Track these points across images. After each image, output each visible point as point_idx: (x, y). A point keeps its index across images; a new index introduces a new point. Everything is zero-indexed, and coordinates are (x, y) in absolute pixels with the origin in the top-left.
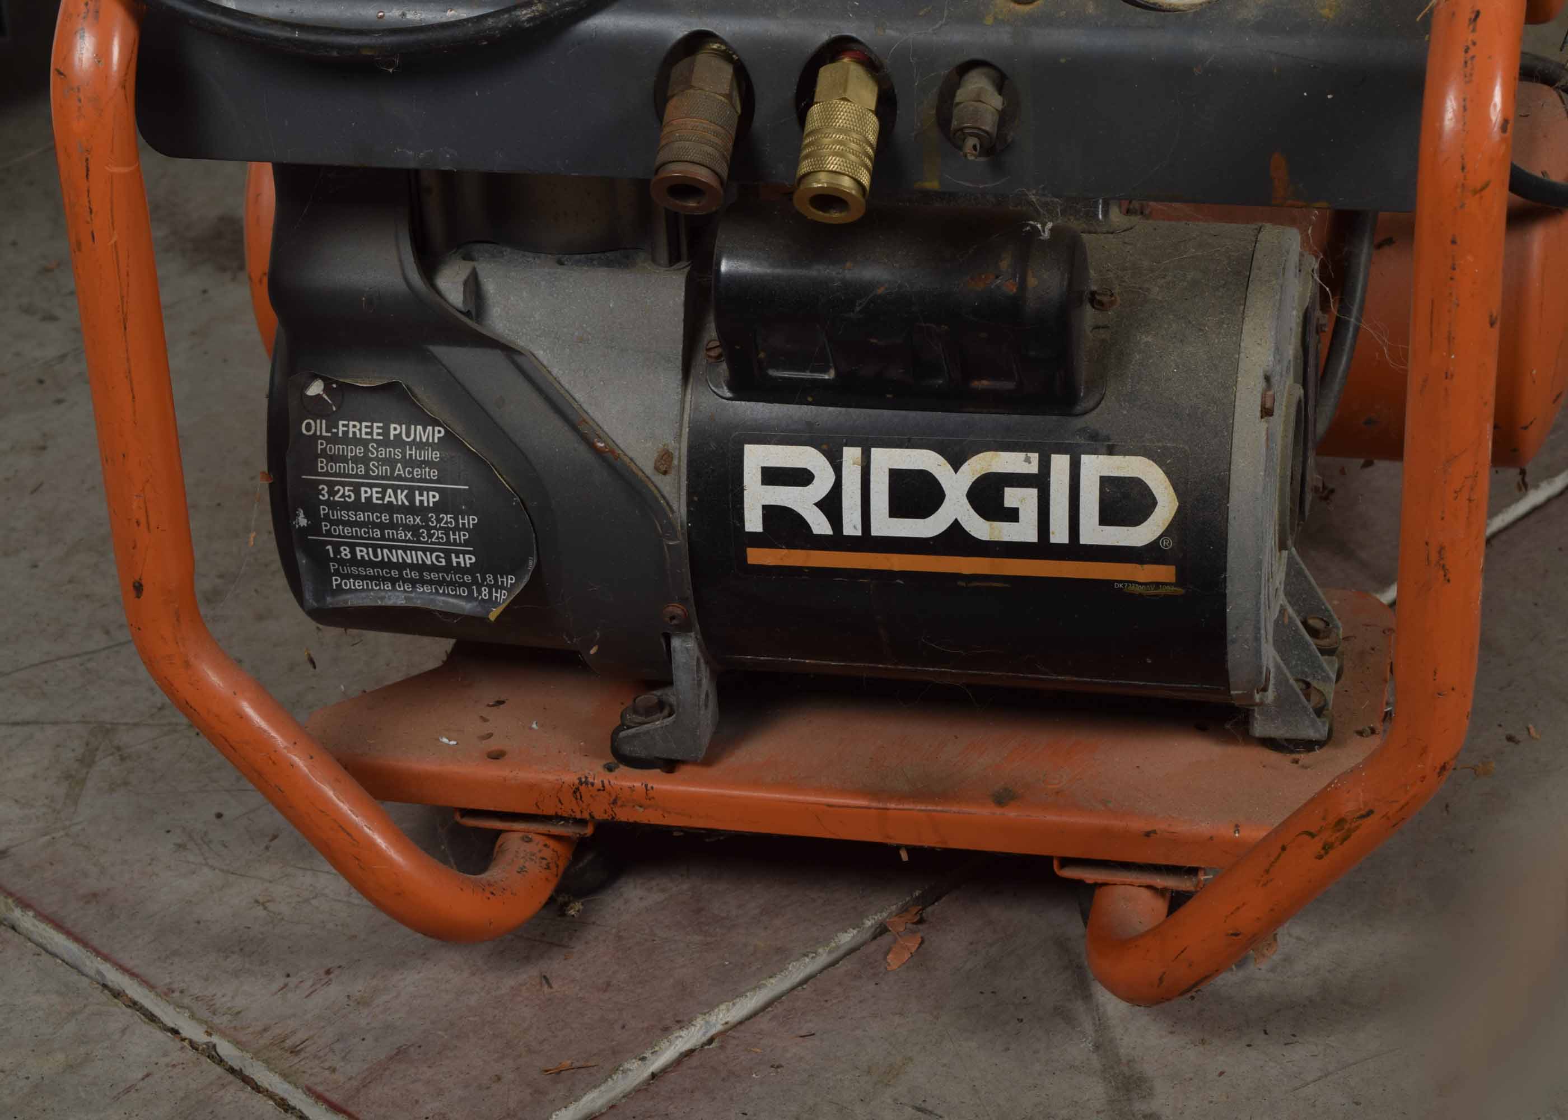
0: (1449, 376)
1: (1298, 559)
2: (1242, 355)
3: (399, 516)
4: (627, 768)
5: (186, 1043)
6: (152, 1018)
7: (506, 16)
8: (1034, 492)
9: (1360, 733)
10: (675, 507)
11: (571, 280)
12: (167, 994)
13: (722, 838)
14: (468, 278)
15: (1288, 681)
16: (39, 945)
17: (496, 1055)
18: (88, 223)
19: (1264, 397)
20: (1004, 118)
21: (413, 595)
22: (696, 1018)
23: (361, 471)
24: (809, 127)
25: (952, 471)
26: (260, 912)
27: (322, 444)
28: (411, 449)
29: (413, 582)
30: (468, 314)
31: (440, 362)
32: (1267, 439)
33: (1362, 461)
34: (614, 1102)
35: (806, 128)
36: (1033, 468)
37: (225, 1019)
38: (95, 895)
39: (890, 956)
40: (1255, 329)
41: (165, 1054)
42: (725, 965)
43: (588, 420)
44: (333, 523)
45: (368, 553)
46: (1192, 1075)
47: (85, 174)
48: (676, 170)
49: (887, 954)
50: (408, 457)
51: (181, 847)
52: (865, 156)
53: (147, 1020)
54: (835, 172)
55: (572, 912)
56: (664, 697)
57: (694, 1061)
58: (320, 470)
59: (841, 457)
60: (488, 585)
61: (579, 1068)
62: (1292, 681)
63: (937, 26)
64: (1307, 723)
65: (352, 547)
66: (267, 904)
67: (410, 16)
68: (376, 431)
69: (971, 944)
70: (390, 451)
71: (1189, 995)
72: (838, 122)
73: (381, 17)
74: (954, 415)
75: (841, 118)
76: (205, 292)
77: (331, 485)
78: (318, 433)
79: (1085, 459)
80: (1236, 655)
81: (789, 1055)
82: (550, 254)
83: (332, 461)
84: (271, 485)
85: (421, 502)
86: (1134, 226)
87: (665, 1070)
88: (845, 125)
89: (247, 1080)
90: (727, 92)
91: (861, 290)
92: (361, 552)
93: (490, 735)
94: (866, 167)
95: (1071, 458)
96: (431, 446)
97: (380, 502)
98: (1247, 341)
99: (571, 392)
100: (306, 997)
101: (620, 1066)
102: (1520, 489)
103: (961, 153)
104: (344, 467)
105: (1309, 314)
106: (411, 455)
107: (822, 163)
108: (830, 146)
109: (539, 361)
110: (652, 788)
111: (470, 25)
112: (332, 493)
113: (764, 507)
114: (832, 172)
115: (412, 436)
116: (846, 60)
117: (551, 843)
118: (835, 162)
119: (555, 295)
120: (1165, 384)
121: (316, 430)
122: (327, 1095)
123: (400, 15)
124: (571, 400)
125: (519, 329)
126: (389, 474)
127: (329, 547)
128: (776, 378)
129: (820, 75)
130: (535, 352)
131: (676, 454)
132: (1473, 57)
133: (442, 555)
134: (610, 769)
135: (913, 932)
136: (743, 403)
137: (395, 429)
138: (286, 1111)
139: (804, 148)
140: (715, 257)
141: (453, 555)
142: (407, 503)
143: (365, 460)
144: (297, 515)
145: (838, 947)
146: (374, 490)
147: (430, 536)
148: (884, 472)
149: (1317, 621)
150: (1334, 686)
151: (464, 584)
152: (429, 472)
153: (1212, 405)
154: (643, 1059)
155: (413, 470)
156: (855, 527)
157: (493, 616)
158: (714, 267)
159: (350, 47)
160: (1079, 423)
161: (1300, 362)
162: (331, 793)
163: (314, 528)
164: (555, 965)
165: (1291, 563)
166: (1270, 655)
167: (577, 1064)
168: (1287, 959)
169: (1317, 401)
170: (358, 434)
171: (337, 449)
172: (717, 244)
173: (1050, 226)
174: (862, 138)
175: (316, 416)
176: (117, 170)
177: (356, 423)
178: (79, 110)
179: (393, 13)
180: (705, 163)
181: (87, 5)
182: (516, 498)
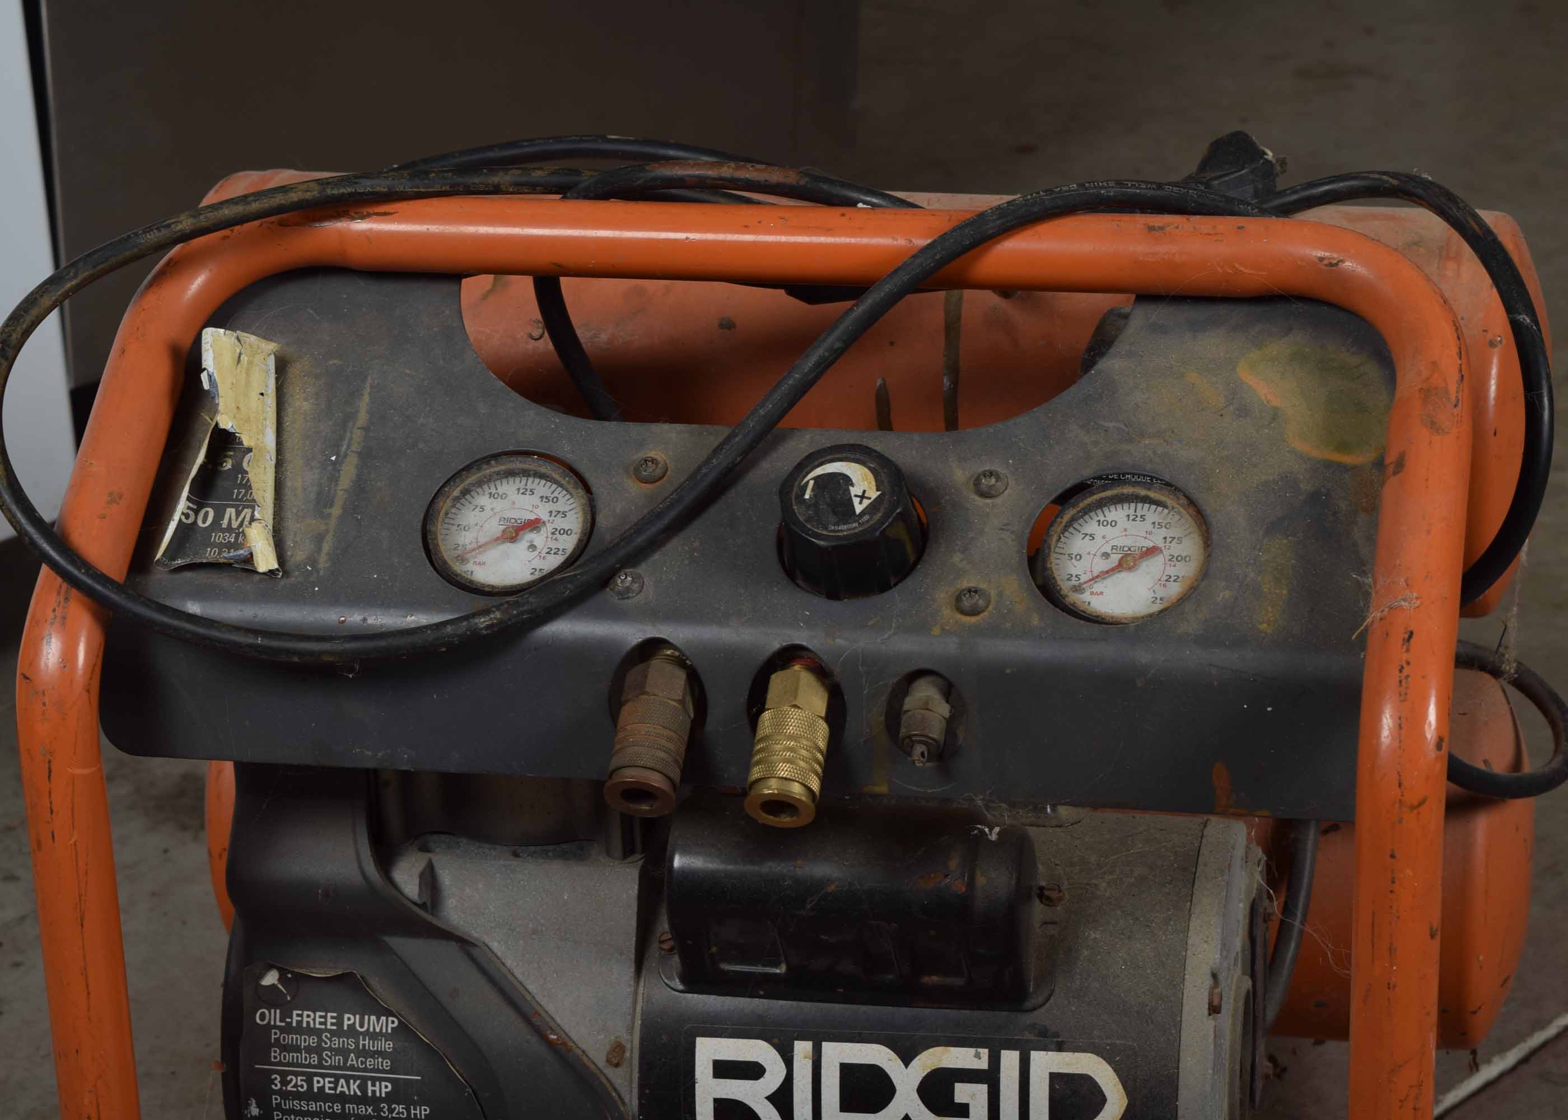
0: (1391, 986)
2: (1189, 952)
3: (351, 1106)
7: (465, 623)
8: (983, 1088)
10: (627, 1100)
11: (526, 872)
14: (425, 869)
18: (49, 823)
19: (1211, 995)
20: (951, 722)
23: (314, 1061)
24: (761, 733)
25: (903, 1065)
27: (276, 1034)
28: (364, 1040)
30: (423, 906)
31: (394, 953)
32: (1215, 1037)
33: (1312, 1040)
35: (757, 735)
36: (983, 1064)
40: (1201, 927)
43: (541, 1012)
44: (285, 1112)
47: (47, 776)
48: (630, 775)
50: (361, 1047)
52: (815, 763)
54: (786, 779)
58: (273, 1060)
59: (792, 1051)
63: (887, 636)
67: (371, 621)
68: (329, 1021)
70: (344, 1041)
72: (789, 729)
73: (343, 622)
74: (905, 1010)
75: (791, 725)
76: (166, 851)
77: (283, 1075)
78: (272, 1023)
79: (1036, 1056)
82: (506, 845)
83: (285, 1051)
84: (224, 1073)
85: (374, 1092)
86: (1083, 819)
88: (796, 732)
90: (681, 698)
94: (818, 776)
95: (1021, 1054)
96: (384, 1036)
97: (333, 1092)
98: (1194, 939)
99: (525, 983)
102: (1471, 1069)
103: (910, 759)
104: (297, 1057)
105: (1256, 907)
106: (364, 1045)
107: (772, 770)
108: (781, 753)
109: (493, 952)
111: (429, 632)
112: (285, 1083)
113: (716, 1100)
114: (782, 778)
115: (366, 1026)
116: (797, 667)
118: (785, 769)
119: (510, 887)
120: (1113, 981)
121: (270, 1019)
123: (360, 620)
124: (524, 992)
125: (474, 921)
126: (342, 1064)
128: (729, 971)
129: (771, 682)
130: (490, 944)
131: (628, 1046)
132: (1407, 677)
136: (695, 995)
137: (349, 1019)
139: (756, 754)
140: (668, 853)
142: (359, 1093)
143: (318, 1050)
144: (250, 1105)
146: (327, 1080)
148: (835, 1066)
152: (382, 1062)
153: (1160, 1002)
155: (366, 1061)
158: (667, 864)
159: (311, 653)
160: (1029, 1018)
161: (1248, 953)
163: (266, 1117)
169: (1266, 989)
170: (312, 1022)
171: (291, 1039)
172: (671, 840)
173: (997, 829)
174: (813, 745)
175: (271, 1005)
176: (78, 771)
177: (310, 1013)
178: (43, 713)
179: (354, 617)
180: (658, 767)
181: (54, 610)
182: (469, 1089)
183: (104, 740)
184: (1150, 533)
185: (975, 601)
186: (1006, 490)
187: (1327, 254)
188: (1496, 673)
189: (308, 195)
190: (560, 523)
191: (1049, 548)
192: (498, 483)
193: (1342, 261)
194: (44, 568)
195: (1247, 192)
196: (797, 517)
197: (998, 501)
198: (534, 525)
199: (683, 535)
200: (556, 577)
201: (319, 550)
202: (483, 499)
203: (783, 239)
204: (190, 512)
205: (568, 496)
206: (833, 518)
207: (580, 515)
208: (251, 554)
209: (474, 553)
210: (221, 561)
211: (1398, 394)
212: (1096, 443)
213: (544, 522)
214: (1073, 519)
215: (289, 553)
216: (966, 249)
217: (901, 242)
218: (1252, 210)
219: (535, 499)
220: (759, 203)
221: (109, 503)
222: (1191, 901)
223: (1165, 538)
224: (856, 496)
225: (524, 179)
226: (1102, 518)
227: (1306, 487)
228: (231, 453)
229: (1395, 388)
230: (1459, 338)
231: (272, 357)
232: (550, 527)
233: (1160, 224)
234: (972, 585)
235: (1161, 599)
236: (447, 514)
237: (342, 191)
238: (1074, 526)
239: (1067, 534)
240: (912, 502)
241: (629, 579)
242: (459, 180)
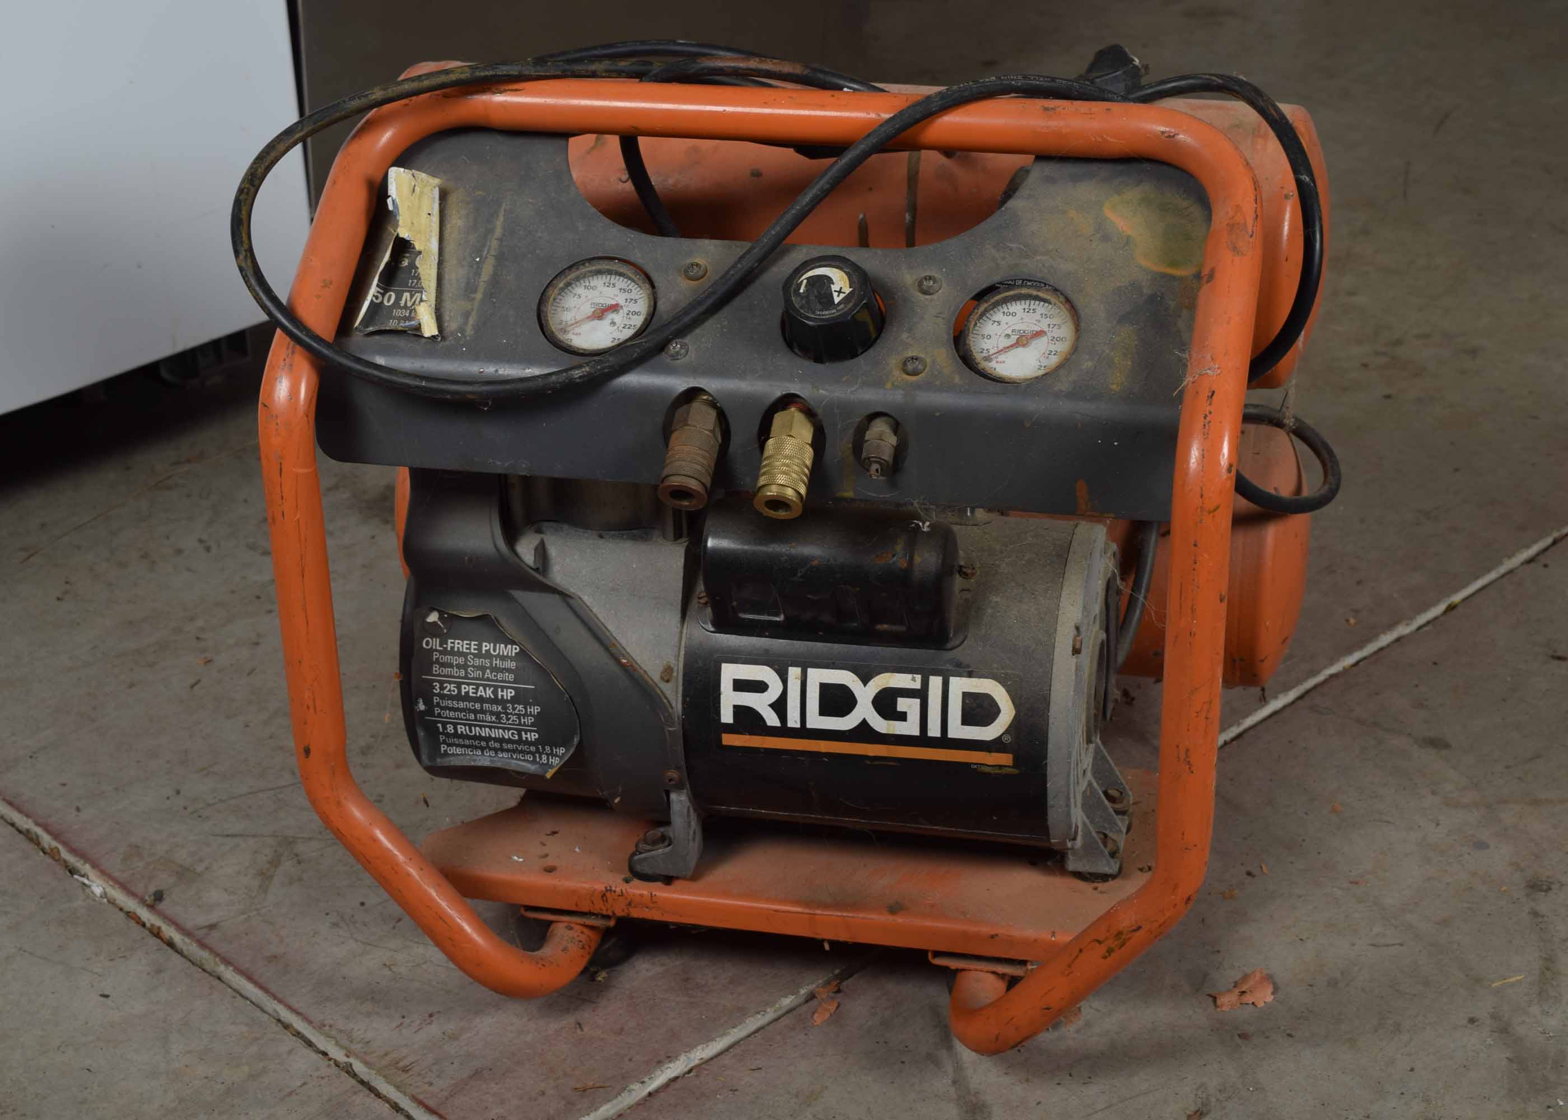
0: (1192, 634)
1: (1102, 748)
2: (1060, 612)
3: (487, 705)
4: (638, 881)
5: (332, 1063)
6: (309, 1044)
7: (564, 374)
8: (918, 701)
9: (1141, 870)
10: (674, 705)
11: (608, 549)
12: (320, 1027)
13: (702, 931)
14: (538, 545)
15: (1090, 833)
16: (235, 990)
17: (543, 1077)
18: (280, 506)
19: (1074, 641)
20: (900, 451)
21: (495, 759)
22: (680, 1055)
23: (462, 674)
24: (766, 454)
25: (862, 685)
26: (386, 972)
27: (436, 655)
28: (496, 660)
29: (496, 750)
30: (537, 570)
31: (517, 602)
32: (1076, 670)
33: (1154, 680)
34: (622, 1112)
35: (764, 455)
36: (917, 685)
37: (359, 1046)
38: (275, 957)
39: (816, 1015)
41: (318, 1069)
42: (701, 1019)
43: (616, 644)
44: (442, 708)
45: (465, 730)
46: (1019, 1104)
47: (279, 473)
48: (676, 481)
49: (813, 1013)
50: (494, 666)
51: (335, 925)
52: (803, 475)
53: (306, 1045)
54: (782, 485)
55: (600, 979)
56: (666, 833)
57: (677, 1085)
58: (434, 673)
59: (787, 674)
60: (546, 754)
61: (598, 1087)
62: (1094, 834)
63: (854, 389)
64: (1104, 862)
65: (455, 725)
66: (392, 967)
67: (501, 372)
68: (473, 647)
69: (873, 1008)
70: (482, 661)
71: (1016, 1049)
72: (785, 451)
73: (482, 372)
74: (864, 647)
75: (787, 449)
76: (373, 537)
77: (441, 683)
78: (434, 647)
79: (952, 679)
80: (1054, 816)
81: (743, 1083)
82: (595, 530)
83: (442, 667)
84: (401, 682)
85: (502, 696)
86: (992, 520)
87: (657, 1091)
88: (790, 453)
89: (372, 1089)
90: (712, 429)
91: (805, 561)
92: (461, 729)
93: (546, 855)
94: (805, 484)
95: (943, 679)
96: (510, 658)
97: (474, 695)
98: (1064, 603)
99: (605, 625)
100: (416, 1032)
101: (626, 1087)
102: (1260, 700)
103: (869, 474)
104: (451, 671)
105: (1111, 583)
106: (496, 664)
107: (773, 479)
108: (780, 468)
109: (584, 603)
110: (655, 895)
111: (540, 380)
112: (442, 688)
113: (735, 707)
114: (780, 485)
115: (497, 651)
116: (793, 409)
117: (586, 931)
118: (782, 478)
119: (597, 558)
120: (1008, 630)
121: (432, 645)
122: (426, 1101)
123: (494, 371)
124: (605, 630)
125: (572, 581)
126: (481, 677)
127: (440, 725)
128: (744, 619)
129: (774, 419)
130: (582, 597)
131: (675, 669)
132: (1210, 422)
133: (516, 732)
134: (627, 881)
135: (833, 998)
136: (722, 635)
137: (486, 646)
138: (397, 1111)
139: (762, 468)
140: (704, 537)
141: (523, 733)
142: (492, 697)
143: (465, 667)
144: (419, 703)
145: (781, 1008)
146: (471, 687)
147: (508, 719)
148: (816, 685)
149: (1115, 792)
150: (1124, 836)
151: (530, 753)
152: (508, 676)
153: (1039, 645)
154: (643, 1082)
155: (497, 675)
156: (796, 722)
157: (549, 775)
158: (703, 543)
159: (459, 393)
160: (950, 655)
161: (1104, 615)
162: (434, 894)
163: (430, 711)
164: (586, 1015)
165: (1097, 751)
166: (1078, 816)
167: (598, 1085)
168: (1088, 1024)
169: (1118, 641)
170: (461, 648)
171: (447, 659)
172: (706, 528)
173: (928, 523)
174: (801, 463)
175: (433, 636)
176: (300, 471)
177: (460, 641)
178: (277, 430)
179: (490, 370)
180: (696, 476)
181: (284, 360)
182: (567, 696)
183: (319, 451)
184: (1039, 321)
185: (915, 366)
186: (940, 289)
187: (1167, 129)
188: (1279, 424)
189: (463, 76)
190: (634, 307)
191: (969, 329)
192: (590, 278)
193: (1178, 134)
194: (278, 331)
195: (1120, 87)
196: (794, 305)
197: (935, 297)
198: (615, 308)
199: (716, 316)
200: (629, 344)
201: (466, 323)
202: (579, 290)
203: (791, 112)
204: (379, 295)
205: (638, 289)
206: (819, 306)
207: (647, 301)
208: (420, 324)
209: (572, 327)
210: (400, 328)
211: (1212, 228)
212: (1003, 259)
213: (622, 307)
214: (986, 311)
215: (446, 324)
216: (917, 121)
217: (873, 116)
218: (1117, 97)
219: (615, 291)
220: (777, 87)
221: (322, 287)
222: (1063, 577)
223: (1049, 325)
224: (835, 291)
225: (613, 68)
226: (1006, 311)
227: (1146, 291)
228: (408, 255)
229: (1210, 225)
230: (1255, 189)
231: (437, 189)
232: (625, 310)
233: (1053, 106)
234: (914, 354)
235: (1044, 367)
236: (555, 299)
237: (487, 73)
238: (987, 315)
239: (981, 321)
240: (874, 295)
241: (679, 346)
242: (568, 67)
